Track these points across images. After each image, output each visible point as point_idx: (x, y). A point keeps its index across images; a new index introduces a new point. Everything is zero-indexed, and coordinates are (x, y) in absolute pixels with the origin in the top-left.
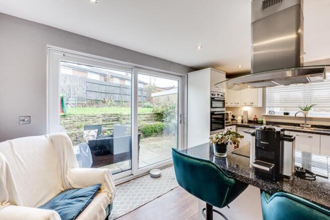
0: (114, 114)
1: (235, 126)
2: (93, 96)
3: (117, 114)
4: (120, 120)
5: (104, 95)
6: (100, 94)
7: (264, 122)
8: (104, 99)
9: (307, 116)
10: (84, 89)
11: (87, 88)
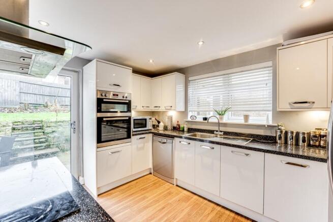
0: (39, 121)
1: (151, 135)
2: (31, 99)
3: (42, 121)
4: (44, 128)
5: (47, 99)
6: (41, 96)
7: (186, 129)
8: (46, 103)
9: (220, 122)
10: (15, 90)
11: (21, 89)
